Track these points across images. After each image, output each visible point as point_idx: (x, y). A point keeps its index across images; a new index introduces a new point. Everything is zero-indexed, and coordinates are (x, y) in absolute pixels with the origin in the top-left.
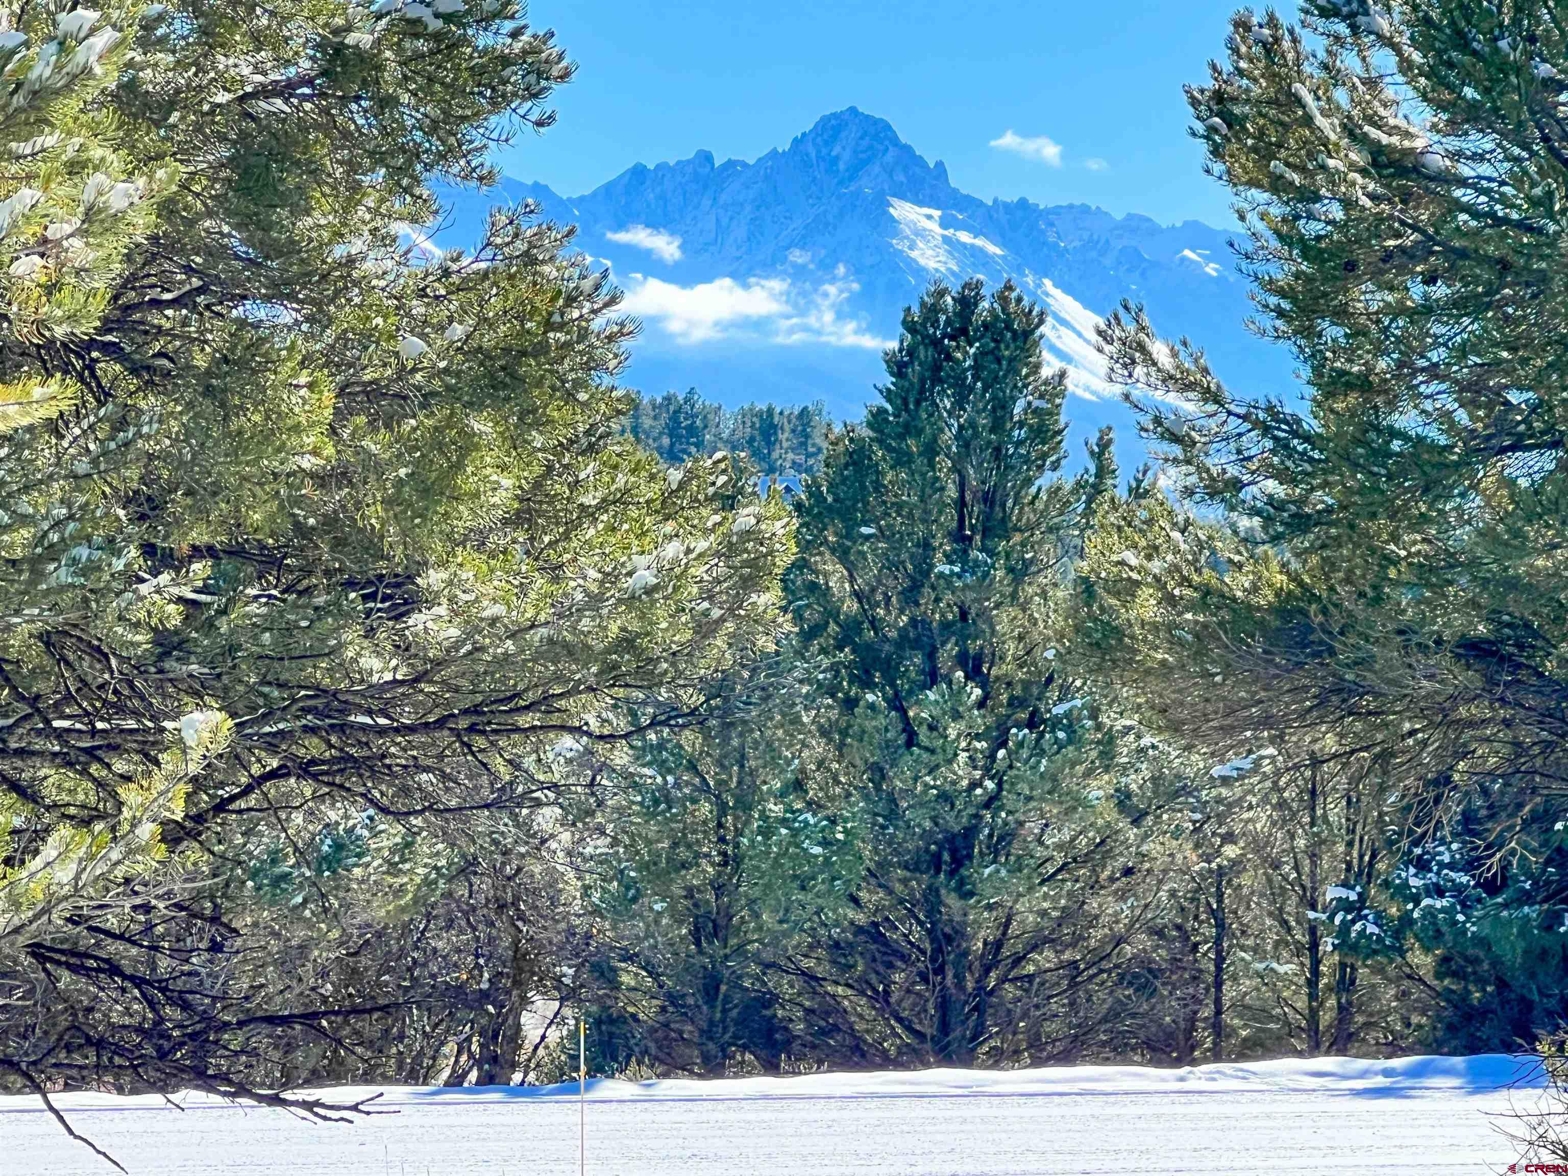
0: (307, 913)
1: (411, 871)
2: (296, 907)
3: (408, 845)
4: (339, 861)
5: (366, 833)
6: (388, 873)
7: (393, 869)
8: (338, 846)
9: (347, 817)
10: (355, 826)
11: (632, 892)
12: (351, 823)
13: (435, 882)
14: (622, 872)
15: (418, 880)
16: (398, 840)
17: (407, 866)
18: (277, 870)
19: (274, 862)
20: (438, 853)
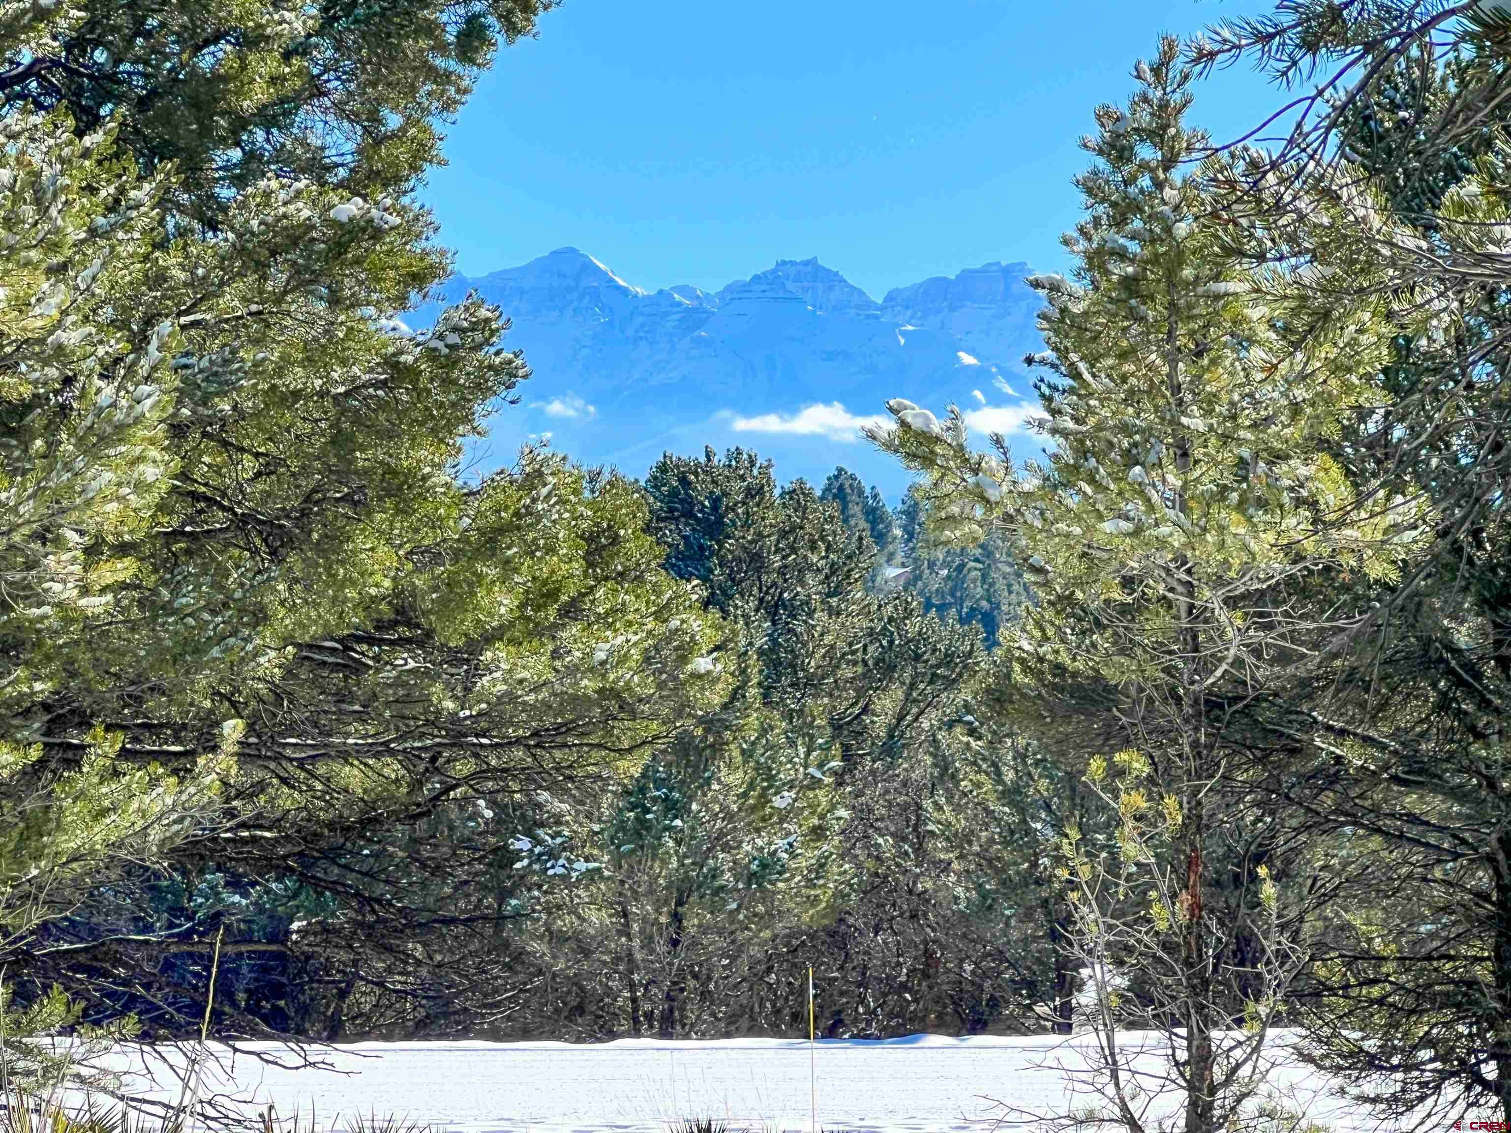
0: (741, 917)
1: (824, 885)
2: (731, 912)
3: (822, 866)
4: (763, 877)
5: (786, 856)
6: (806, 887)
7: (810, 884)
8: (764, 866)
9: (770, 843)
10: (776, 851)
11: (989, 901)
12: (773, 848)
13: (849, 895)
14: (980, 885)
15: (830, 892)
16: (813, 861)
17: (821, 882)
18: (717, 884)
19: (714, 877)
20: (845, 872)
